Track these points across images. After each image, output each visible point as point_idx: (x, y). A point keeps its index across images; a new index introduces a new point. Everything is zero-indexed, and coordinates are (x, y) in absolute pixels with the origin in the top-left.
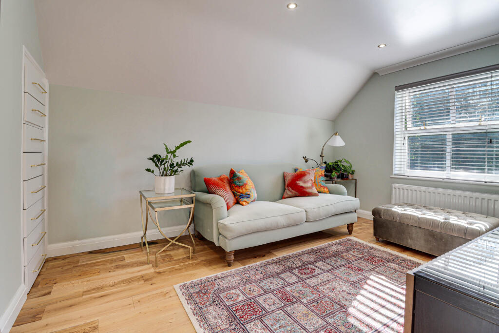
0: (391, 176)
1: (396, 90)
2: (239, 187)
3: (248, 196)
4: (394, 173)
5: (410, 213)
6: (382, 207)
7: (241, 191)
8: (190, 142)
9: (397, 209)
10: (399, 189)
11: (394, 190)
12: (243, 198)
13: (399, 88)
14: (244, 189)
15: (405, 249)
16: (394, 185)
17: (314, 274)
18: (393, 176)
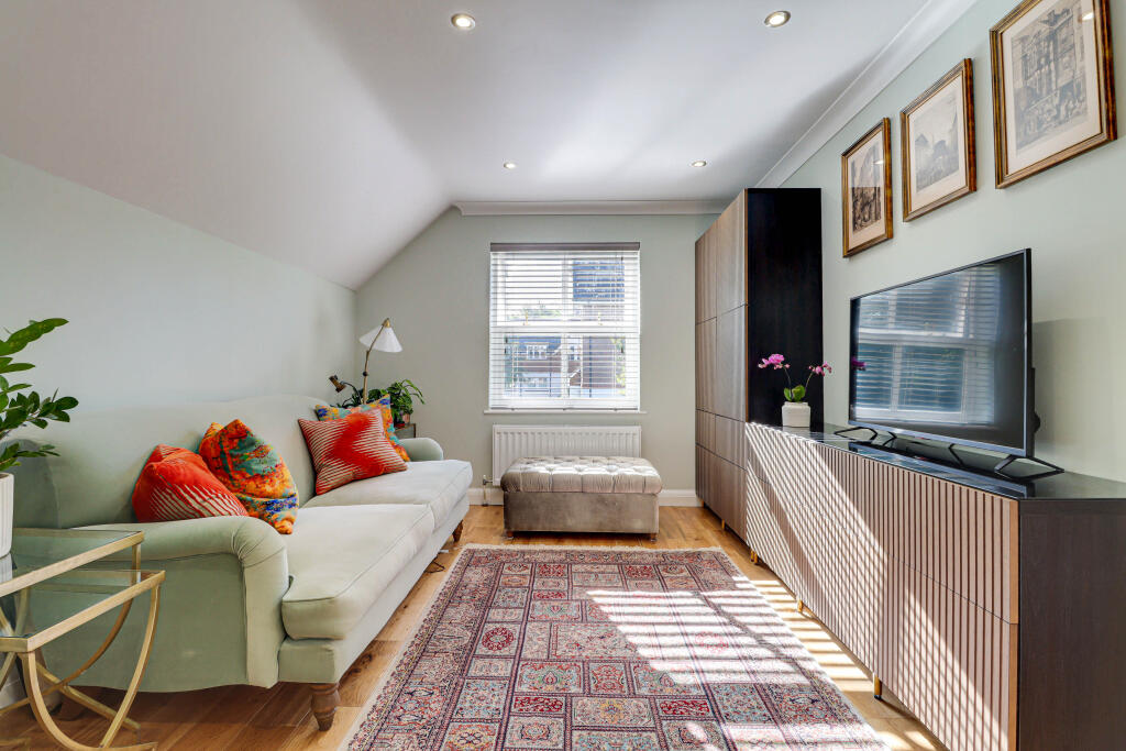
0: (486, 412)
1: (492, 250)
2: (260, 477)
3: (291, 501)
4: (491, 404)
5: (561, 472)
6: (517, 469)
7: (268, 489)
8: (62, 322)
9: (541, 469)
10: (512, 433)
11: (497, 436)
12: (278, 510)
13: (496, 247)
14: (277, 482)
15: (559, 536)
16: (497, 427)
17: (516, 636)
18: (491, 411)
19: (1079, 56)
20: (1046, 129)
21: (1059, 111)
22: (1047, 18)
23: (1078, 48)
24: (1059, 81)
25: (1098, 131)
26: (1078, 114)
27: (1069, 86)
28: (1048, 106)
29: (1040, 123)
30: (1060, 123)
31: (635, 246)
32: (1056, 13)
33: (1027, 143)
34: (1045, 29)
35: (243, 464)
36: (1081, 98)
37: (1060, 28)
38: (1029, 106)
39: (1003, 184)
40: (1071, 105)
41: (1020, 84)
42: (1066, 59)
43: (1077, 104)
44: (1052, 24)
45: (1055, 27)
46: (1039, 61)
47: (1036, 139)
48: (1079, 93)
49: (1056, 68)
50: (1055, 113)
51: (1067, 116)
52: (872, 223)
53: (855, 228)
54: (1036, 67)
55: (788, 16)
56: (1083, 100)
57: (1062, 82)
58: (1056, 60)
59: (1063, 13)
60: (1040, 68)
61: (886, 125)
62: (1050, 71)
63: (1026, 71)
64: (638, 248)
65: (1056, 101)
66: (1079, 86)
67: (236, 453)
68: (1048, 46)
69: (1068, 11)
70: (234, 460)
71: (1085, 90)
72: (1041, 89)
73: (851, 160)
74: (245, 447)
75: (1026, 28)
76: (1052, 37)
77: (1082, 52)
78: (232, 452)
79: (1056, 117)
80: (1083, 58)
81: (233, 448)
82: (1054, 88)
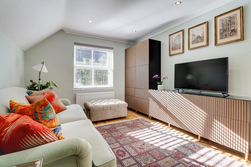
0: (73, 90)
3: (60, 127)
4: (74, 87)
10: (80, 95)
11: (77, 96)
12: (58, 131)
13: (76, 44)
14: (56, 121)
16: (77, 94)
18: (74, 89)
19: (236, 25)
20: (227, 37)
21: (231, 34)
22: (229, 17)
23: (236, 24)
24: (231, 29)
25: (240, 38)
26: (235, 35)
27: (234, 30)
28: (228, 33)
29: (226, 35)
30: (231, 36)
31: (112, 48)
32: (231, 17)
33: (222, 39)
34: (228, 19)
35: (46, 116)
36: (236, 32)
37: (232, 19)
38: (223, 32)
39: (216, 45)
40: (234, 33)
41: (221, 28)
42: (233, 25)
43: (235, 33)
44: (230, 19)
45: (231, 19)
46: (226, 25)
47: (224, 38)
48: (236, 31)
49: (231, 26)
50: (230, 34)
51: (233, 35)
52: (178, 49)
53: (172, 50)
54: (225, 25)
55: (181, 2)
56: (237, 33)
57: (232, 29)
58: (230, 25)
59: (233, 17)
60: (226, 26)
61: (183, 31)
62: (229, 27)
63: (223, 26)
64: (113, 49)
65: (230, 32)
66: (236, 30)
67: (42, 112)
68: (229, 22)
69: (234, 17)
70: (42, 115)
71: (237, 31)
72: (226, 29)
73: (171, 37)
74: (46, 109)
75: (224, 18)
76: (230, 21)
77: (237, 25)
78: (41, 112)
79: (230, 35)
80: (237, 26)
81: (42, 110)
82: (230, 29)
